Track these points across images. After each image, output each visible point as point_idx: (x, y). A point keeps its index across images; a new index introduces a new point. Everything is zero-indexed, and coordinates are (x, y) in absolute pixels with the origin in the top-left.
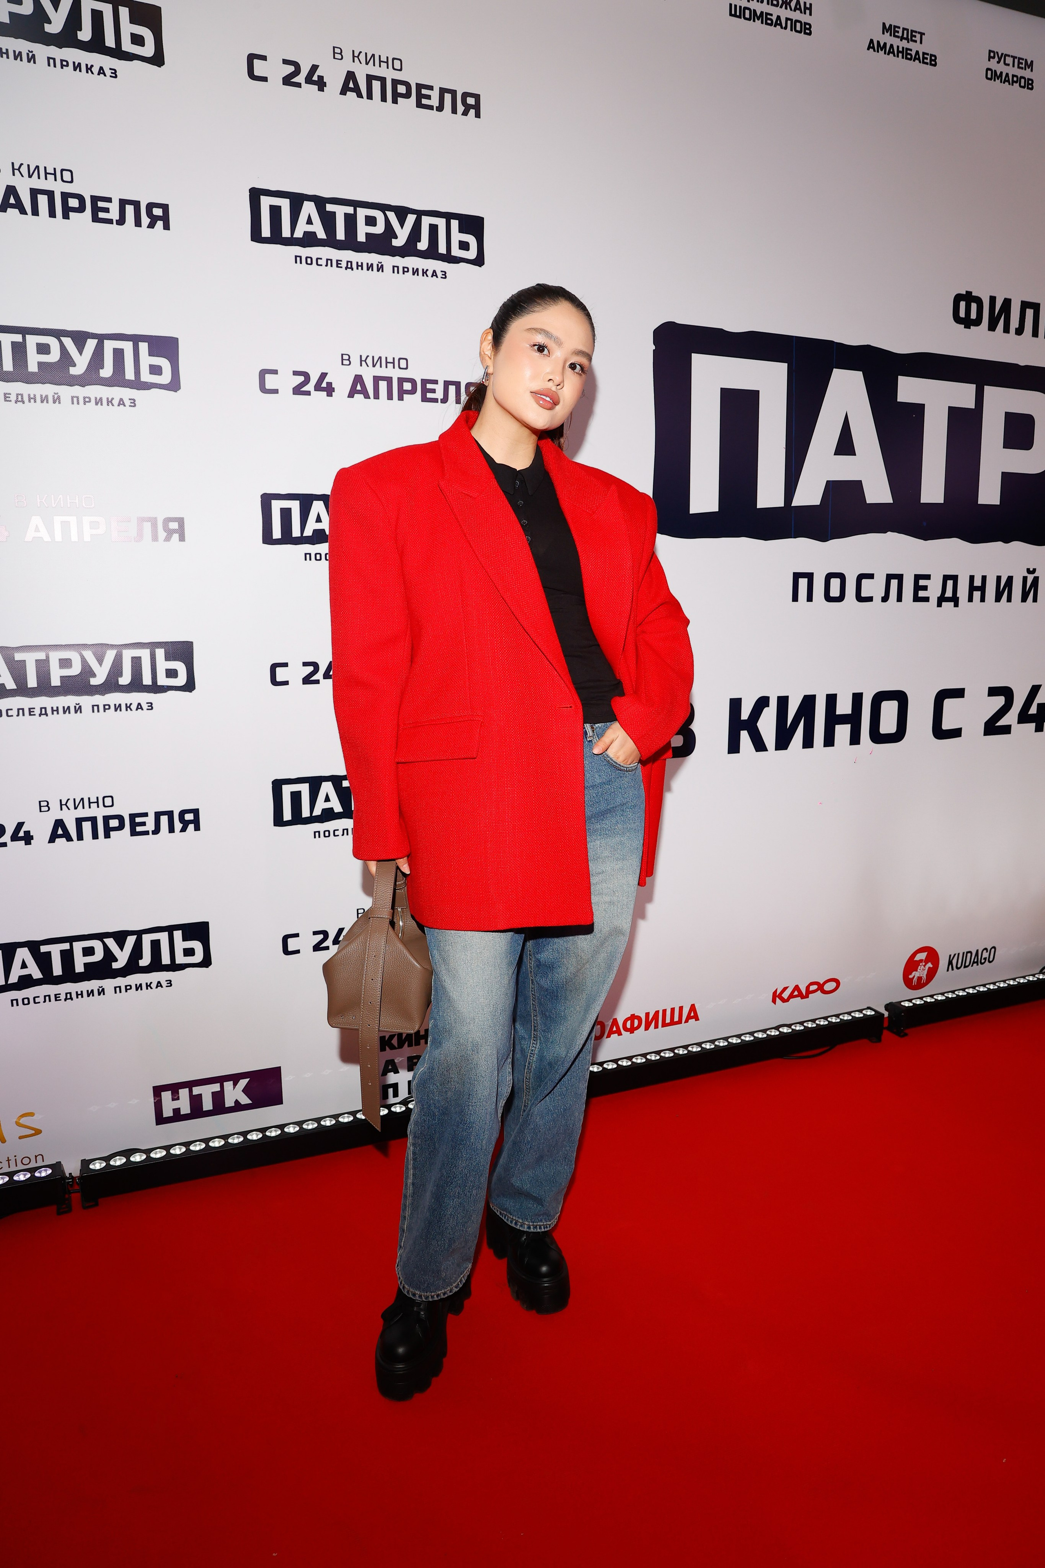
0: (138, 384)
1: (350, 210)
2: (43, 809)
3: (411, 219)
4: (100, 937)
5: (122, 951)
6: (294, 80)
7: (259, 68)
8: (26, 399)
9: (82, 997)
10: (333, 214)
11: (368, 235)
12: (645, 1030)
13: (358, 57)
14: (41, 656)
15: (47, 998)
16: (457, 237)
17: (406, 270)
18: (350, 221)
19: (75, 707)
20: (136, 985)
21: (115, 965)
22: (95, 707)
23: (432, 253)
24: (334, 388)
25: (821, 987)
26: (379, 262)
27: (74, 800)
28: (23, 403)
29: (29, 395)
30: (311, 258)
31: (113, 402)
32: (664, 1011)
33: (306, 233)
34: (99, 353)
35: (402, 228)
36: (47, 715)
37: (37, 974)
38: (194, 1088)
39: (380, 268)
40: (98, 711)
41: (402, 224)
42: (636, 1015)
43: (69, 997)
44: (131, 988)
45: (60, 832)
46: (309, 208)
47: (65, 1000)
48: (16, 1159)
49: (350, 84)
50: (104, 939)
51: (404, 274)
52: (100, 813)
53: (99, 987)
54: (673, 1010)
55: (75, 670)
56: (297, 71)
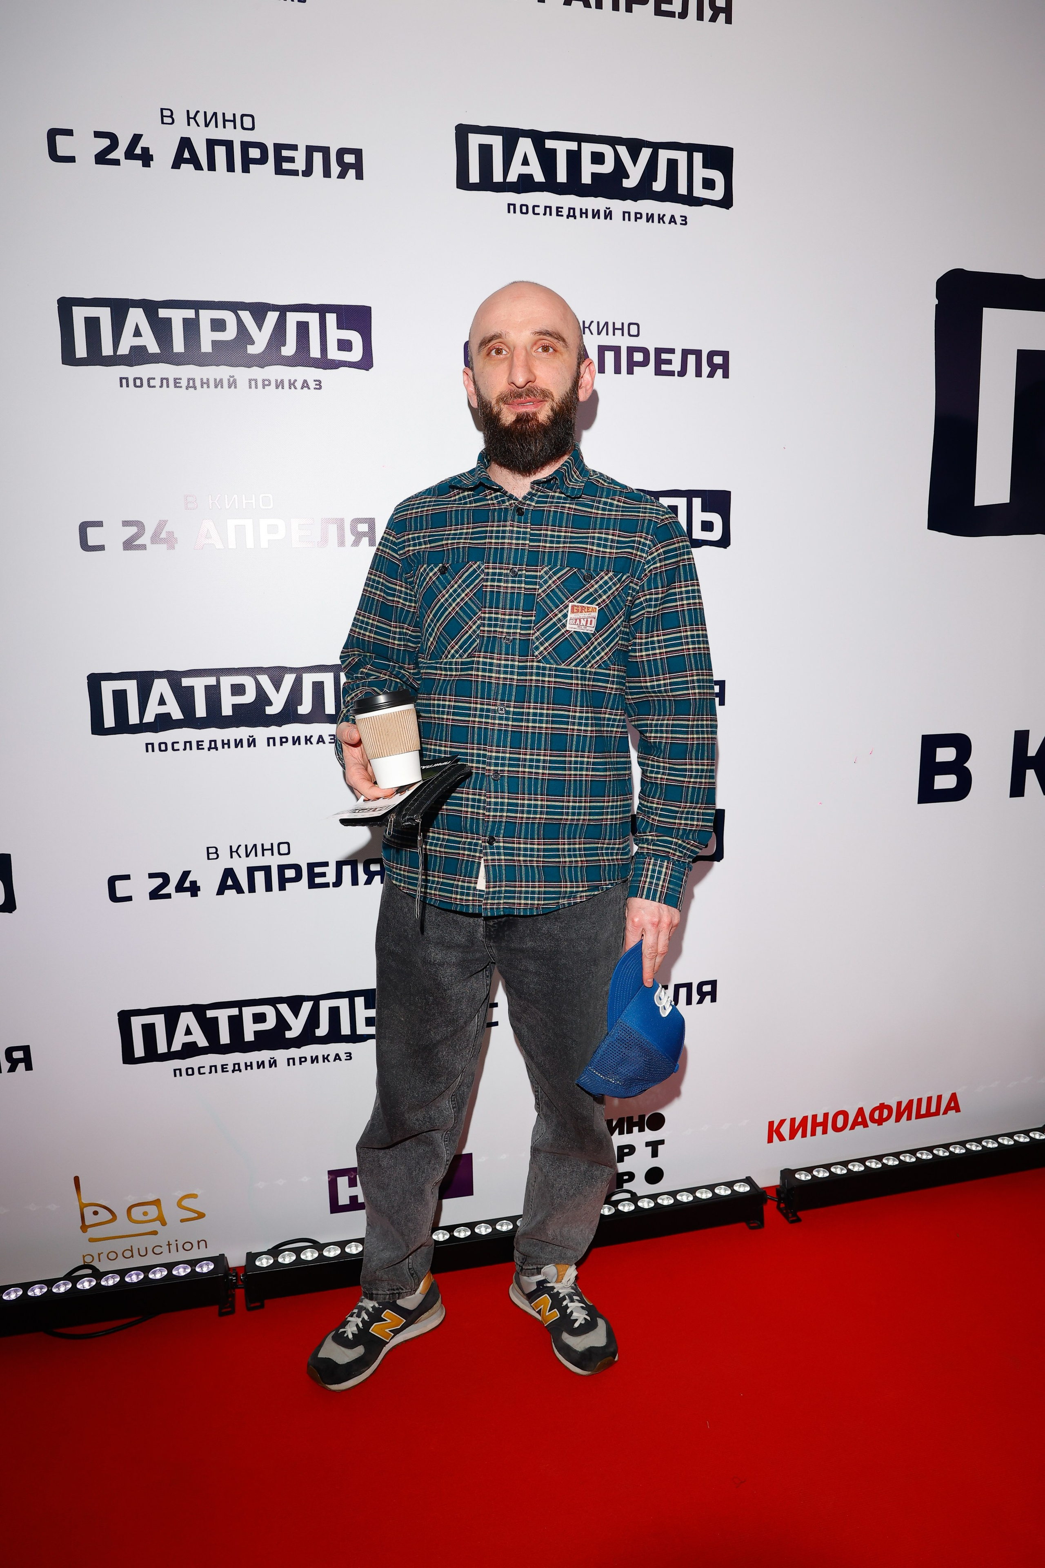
0: (326, 363)
1: (573, 146)
2: (211, 856)
3: (646, 153)
4: (273, 1002)
5: (297, 1018)
9: (252, 1069)
10: (554, 151)
11: (594, 175)
12: (896, 1122)
14: (212, 681)
15: (213, 1068)
16: (700, 173)
17: (638, 216)
19: (248, 740)
20: (312, 1057)
21: (289, 1035)
22: (271, 741)
23: (670, 194)
26: (607, 208)
27: (246, 846)
31: (296, 384)
34: (281, 325)
35: (635, 166)
36: (217, 750)
37: (203, 1042)
39: (608, 215)
40: (274, 745)
41: (635, 161)
43: (237, 1068)
44: (306, 1060)
45: (230, 882)
46: (525, 146)
47: (233, 1071)
48: (177, 1244)
50: (277, 1005)
52: (274, 861)
53: (271, 1058)
54: (930, 1099)
55: (249, 697)
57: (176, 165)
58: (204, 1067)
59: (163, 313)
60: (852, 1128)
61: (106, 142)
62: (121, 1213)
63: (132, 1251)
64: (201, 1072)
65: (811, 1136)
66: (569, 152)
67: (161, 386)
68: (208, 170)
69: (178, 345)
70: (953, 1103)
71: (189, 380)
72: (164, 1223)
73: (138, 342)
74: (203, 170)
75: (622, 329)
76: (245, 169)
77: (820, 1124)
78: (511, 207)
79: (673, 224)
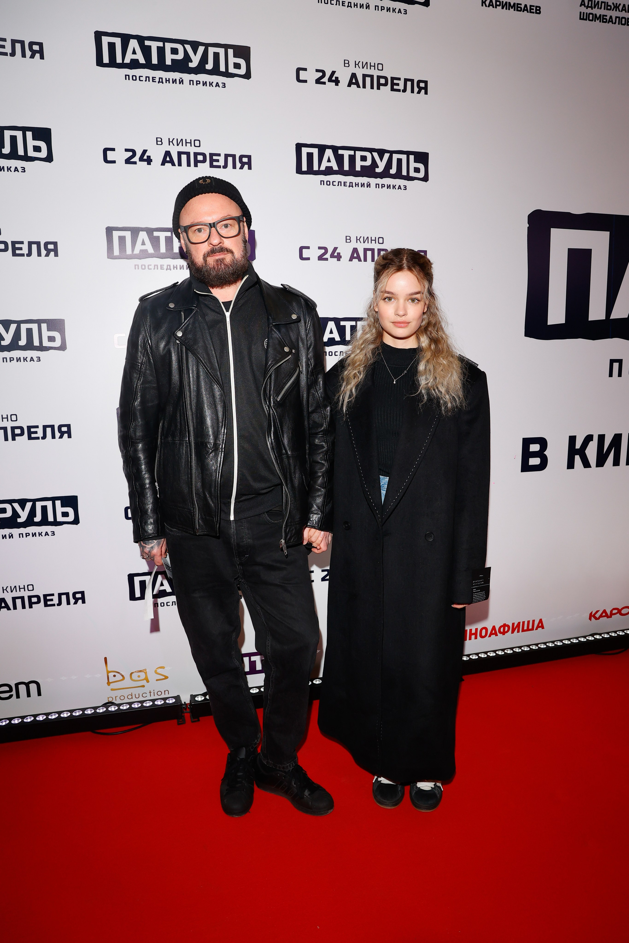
1: (352, 153)
3: (387, 156)
6: (322, 80)
7: (303, 75)
8: (172, 268)
13: (358, 64)
16: (413, 165)
18: (352, 159)
23: (398, 175)
24: (341, 256)
25: (619, 611)
26: (368, 182)
28: (171, 270)
29: (174, 266)
30: (330, 182)
32: (524, 622)
33: (327, 168)
35: (381, 162)
38: (252, 657)
39: (369, 185)
41: (381, 159)
42: (506, 624)
48: (154, 692)
49: (353, 81)
51: (382, 188)
54: (529, 622)
56: (324, 75)
57: (163, 164)
58: (169, 602)
59: (156, 234)
60: (490, 636)
61: (130, 154)
62: (127, 676)
63: (132, 695)
64: (168, 605)
65: (469, 640)
66: (350, 156)
67: (154, 269)
68: (178, 166)
69: (163, 249)
70: (540, 624)
71: (167, 266)
72: (148, 682)
73: (144, 247)
74: (175, 166)
75: (375, 240)
76: (196, 165)
77: (473, 634)
78: (322, 182)
79: (400, 189)
